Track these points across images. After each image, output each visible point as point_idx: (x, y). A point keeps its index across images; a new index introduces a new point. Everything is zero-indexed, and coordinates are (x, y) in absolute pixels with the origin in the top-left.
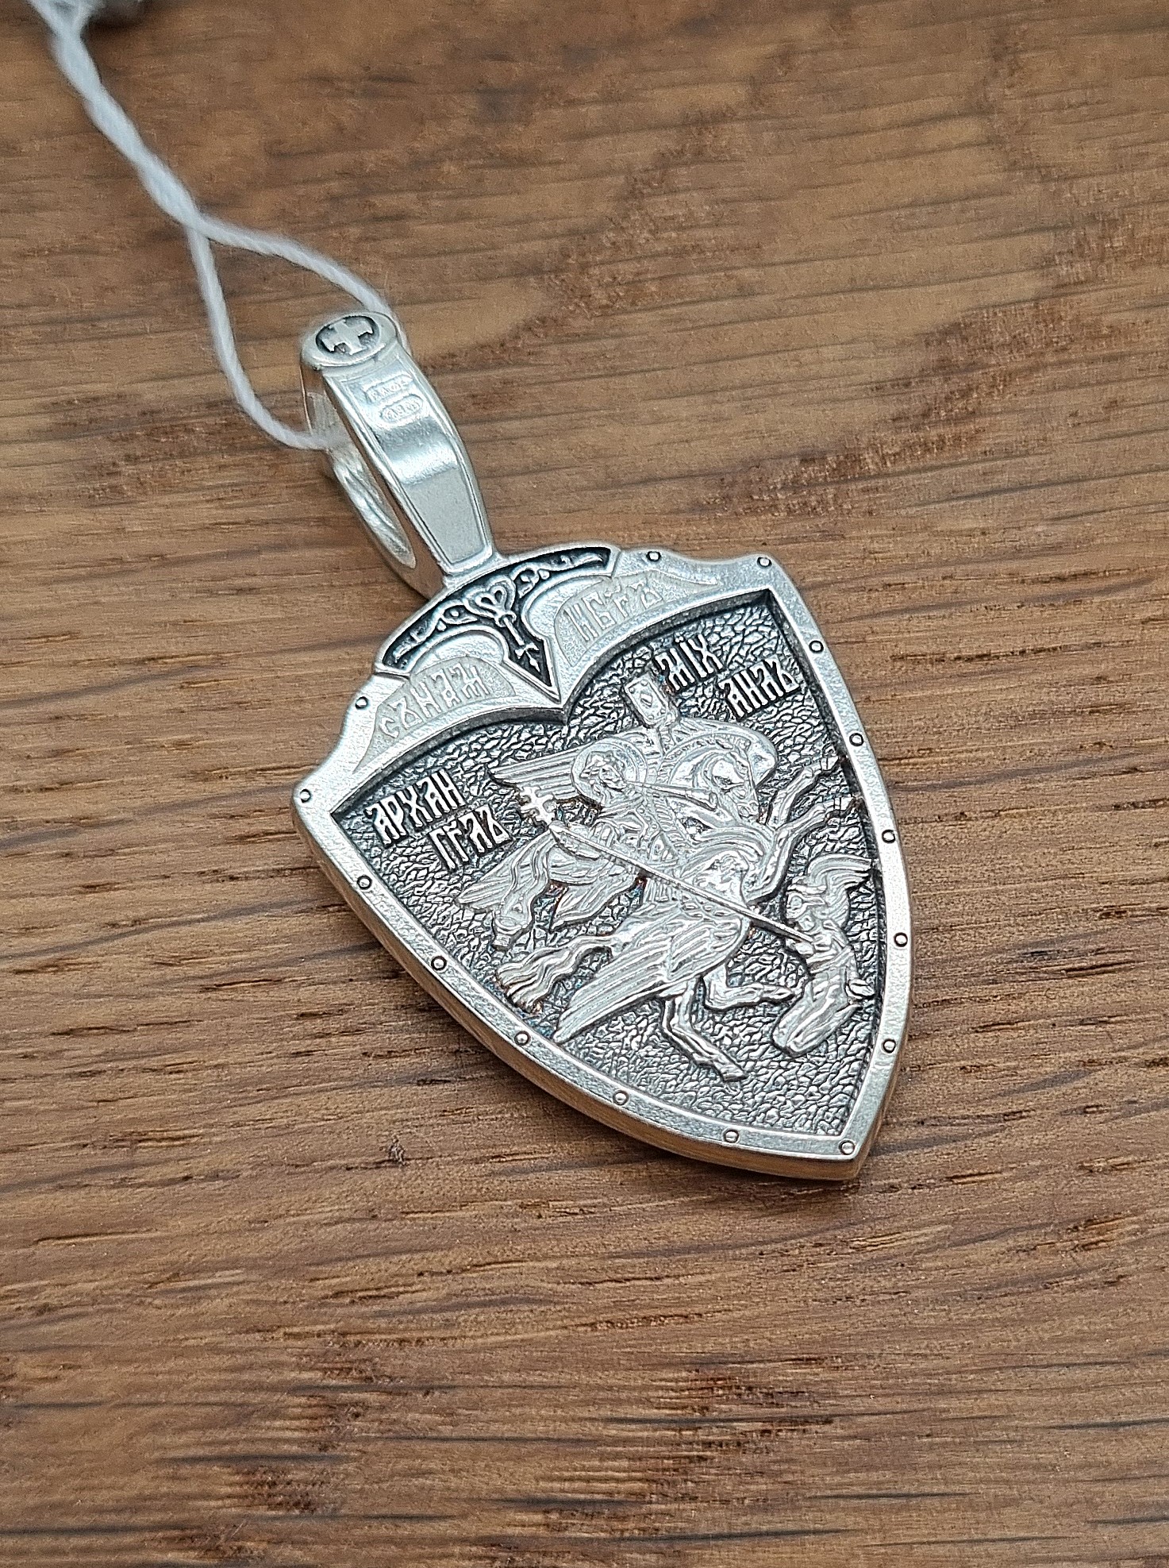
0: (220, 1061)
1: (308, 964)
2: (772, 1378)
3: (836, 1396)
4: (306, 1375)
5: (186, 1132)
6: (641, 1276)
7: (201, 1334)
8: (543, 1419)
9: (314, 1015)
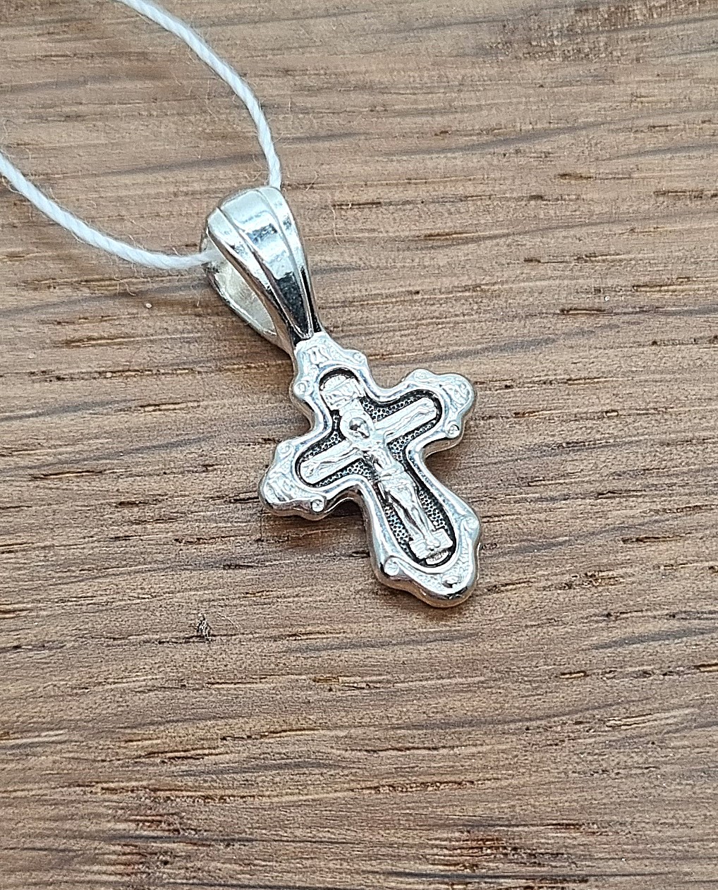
0: (48, 543)
1: (126, 458)
2: (535, 841)
3: (592, 858)
4: (121, 826)
5: (16, 606)
6: (421, 746)
7: (28, 786)
8: (331, 870)
9: (133, 504)
